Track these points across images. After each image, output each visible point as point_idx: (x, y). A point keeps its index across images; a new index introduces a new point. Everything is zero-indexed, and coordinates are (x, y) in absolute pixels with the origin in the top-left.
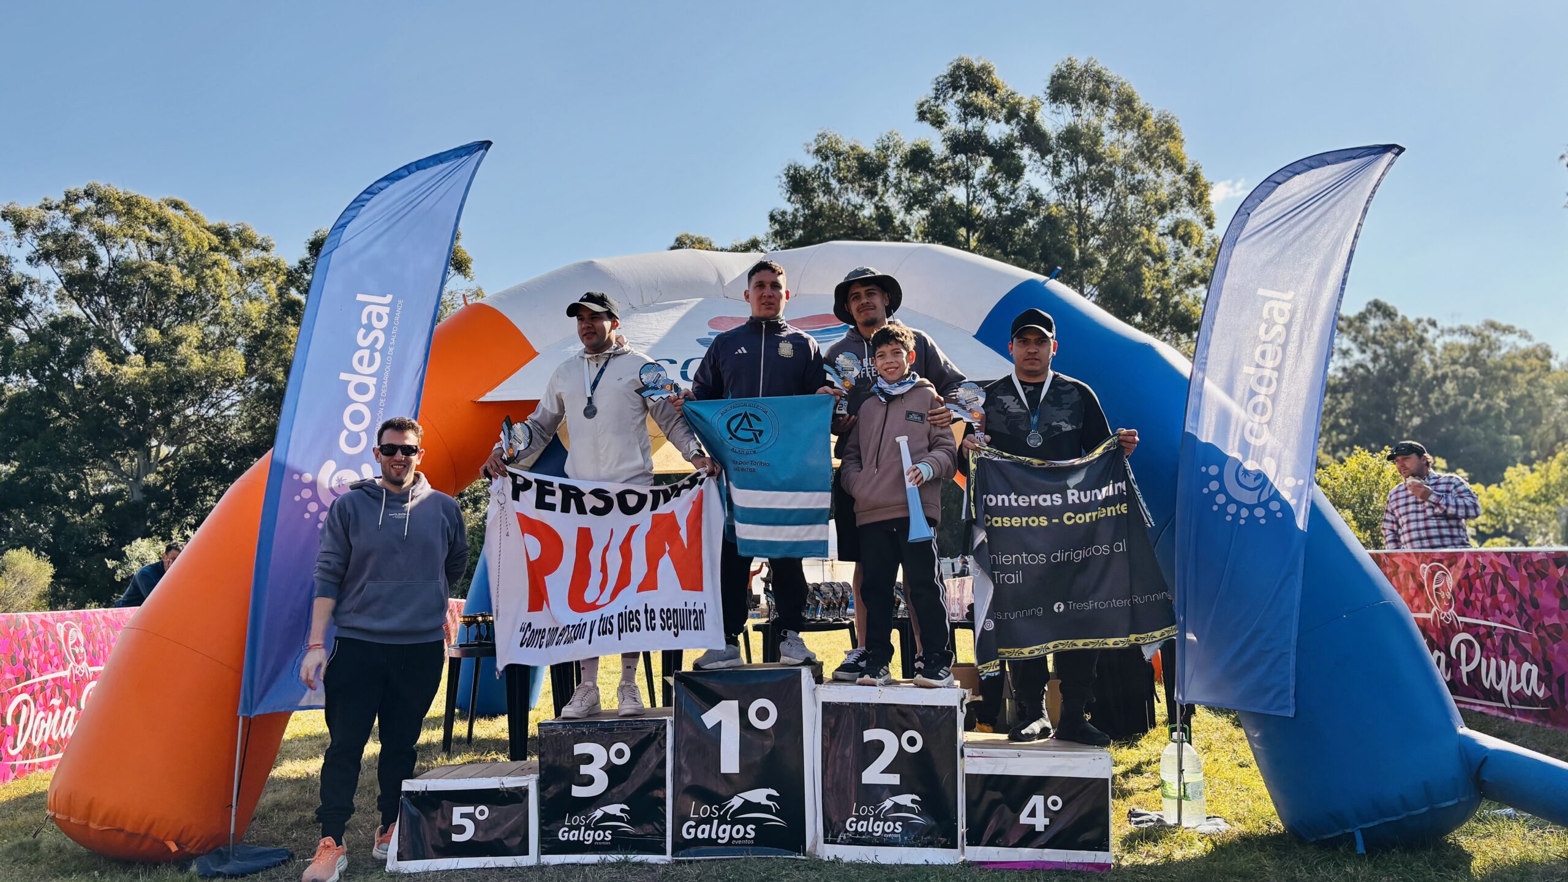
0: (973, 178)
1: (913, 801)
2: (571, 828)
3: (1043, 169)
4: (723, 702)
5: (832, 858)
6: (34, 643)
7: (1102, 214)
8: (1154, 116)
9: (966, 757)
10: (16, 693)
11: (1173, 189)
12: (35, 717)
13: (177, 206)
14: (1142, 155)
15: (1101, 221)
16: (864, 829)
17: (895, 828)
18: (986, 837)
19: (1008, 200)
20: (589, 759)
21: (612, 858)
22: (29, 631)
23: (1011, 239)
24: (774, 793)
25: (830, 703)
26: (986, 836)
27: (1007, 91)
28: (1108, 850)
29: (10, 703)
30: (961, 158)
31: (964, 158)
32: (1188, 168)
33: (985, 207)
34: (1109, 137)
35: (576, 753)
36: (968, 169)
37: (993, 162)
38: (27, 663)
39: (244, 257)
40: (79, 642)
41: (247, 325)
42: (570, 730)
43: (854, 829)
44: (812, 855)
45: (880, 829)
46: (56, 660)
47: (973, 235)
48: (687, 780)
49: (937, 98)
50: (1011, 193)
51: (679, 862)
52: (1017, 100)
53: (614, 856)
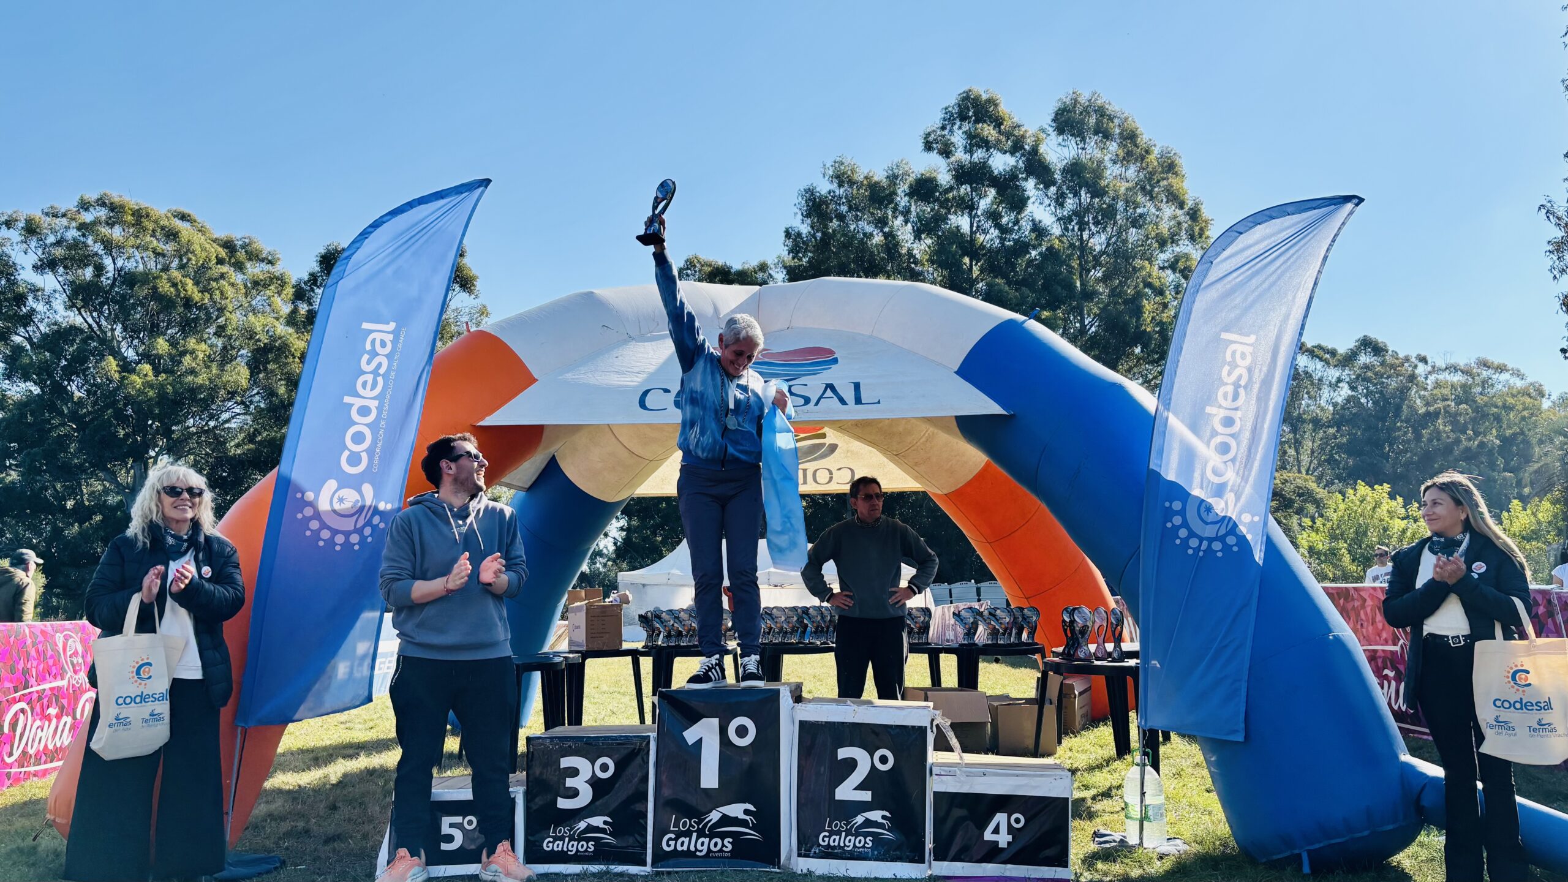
0: (977, 209)
1: (884, 817)
2: (556, 839)
3: (1047, 201)
4: (704, 720)
5: (805, 871)
6: (33, 653)
7: (1104, 247)
8: (1156, 152)
9: (934, 775)
10: (15, 701)
11: (1173, 223)
12: (32, 726)
13: (184, 217)
14: (1143, 189)
15: (1102, 253)
16: (836, 844)
17: (866, 842)
18: (952, 852)
19: (1011, 231)
20: (574, 772)
21: (594, 868)
22: (29, 641)
23: (1014, 270)
24: (751, 807)
25: (806, 722)
26: (953, 850)
27: (1013, 123)
28: (1066, 866)
29: (8, 710)
30: (965, 189)
31: (969, 189)
32: (1190, 204)
33: (988, 237)
34: (1112, 171)
35: (562, 766)
36: (972, 199)
37: (998, 193)
38: (26, 673)
39: (250, 270)
40: (77, 653)
41: (251, 338)
42: (557, 744)
43: (826, 843)
44: (786, 868)
45: (852, 844)
46: (54, 671)
47: (976, 264)
48: (667, 792)
49: (943, 128)
50: (1015, 225)
51: (658, 874)
52: (1021, 133)
53: (596, 866)
